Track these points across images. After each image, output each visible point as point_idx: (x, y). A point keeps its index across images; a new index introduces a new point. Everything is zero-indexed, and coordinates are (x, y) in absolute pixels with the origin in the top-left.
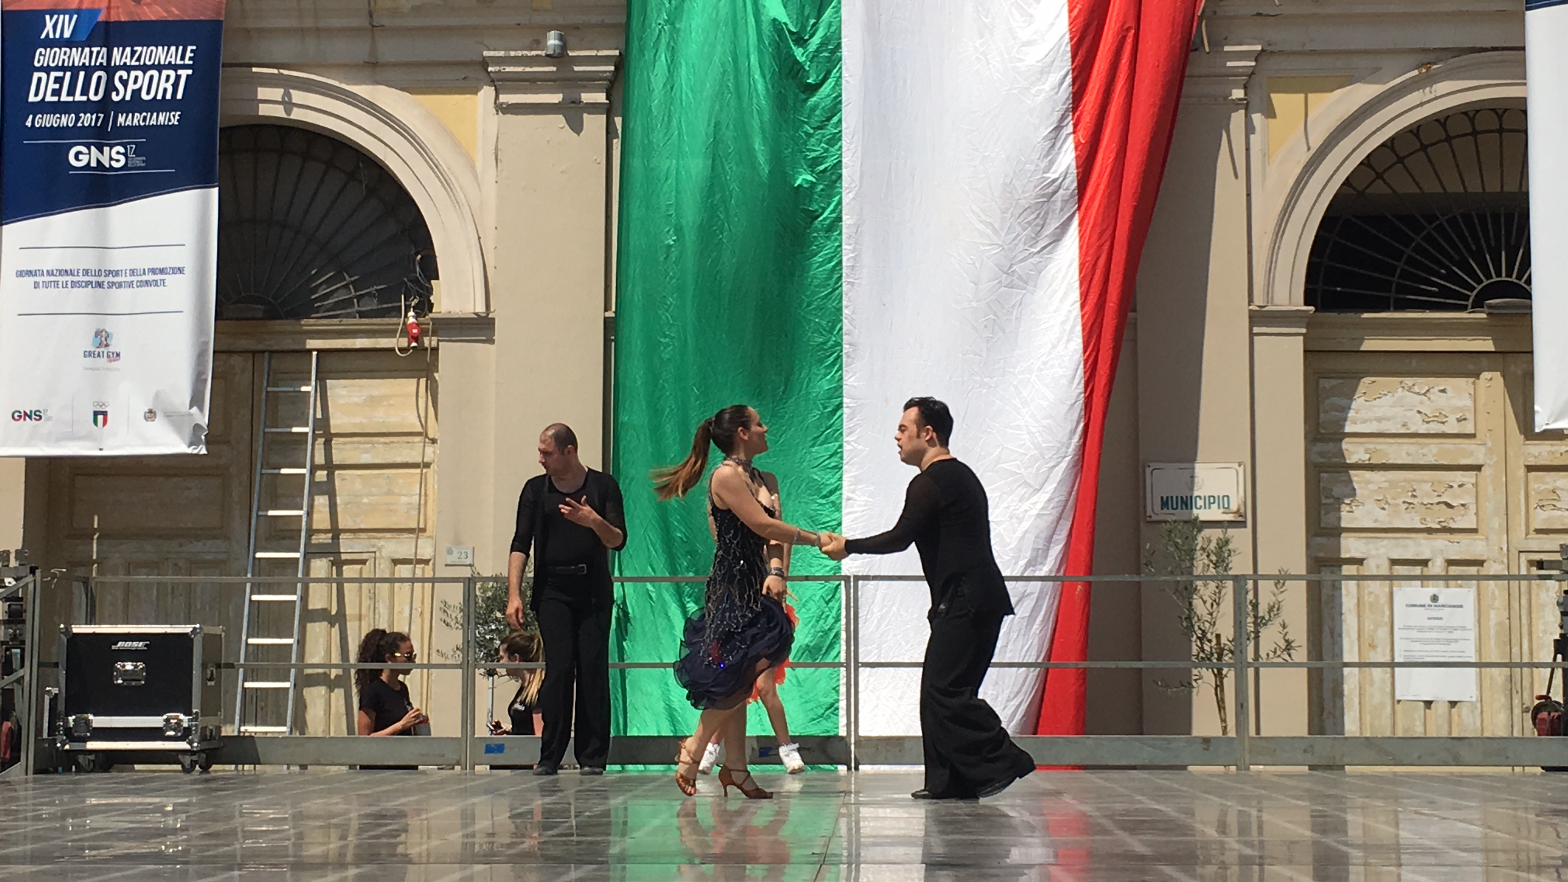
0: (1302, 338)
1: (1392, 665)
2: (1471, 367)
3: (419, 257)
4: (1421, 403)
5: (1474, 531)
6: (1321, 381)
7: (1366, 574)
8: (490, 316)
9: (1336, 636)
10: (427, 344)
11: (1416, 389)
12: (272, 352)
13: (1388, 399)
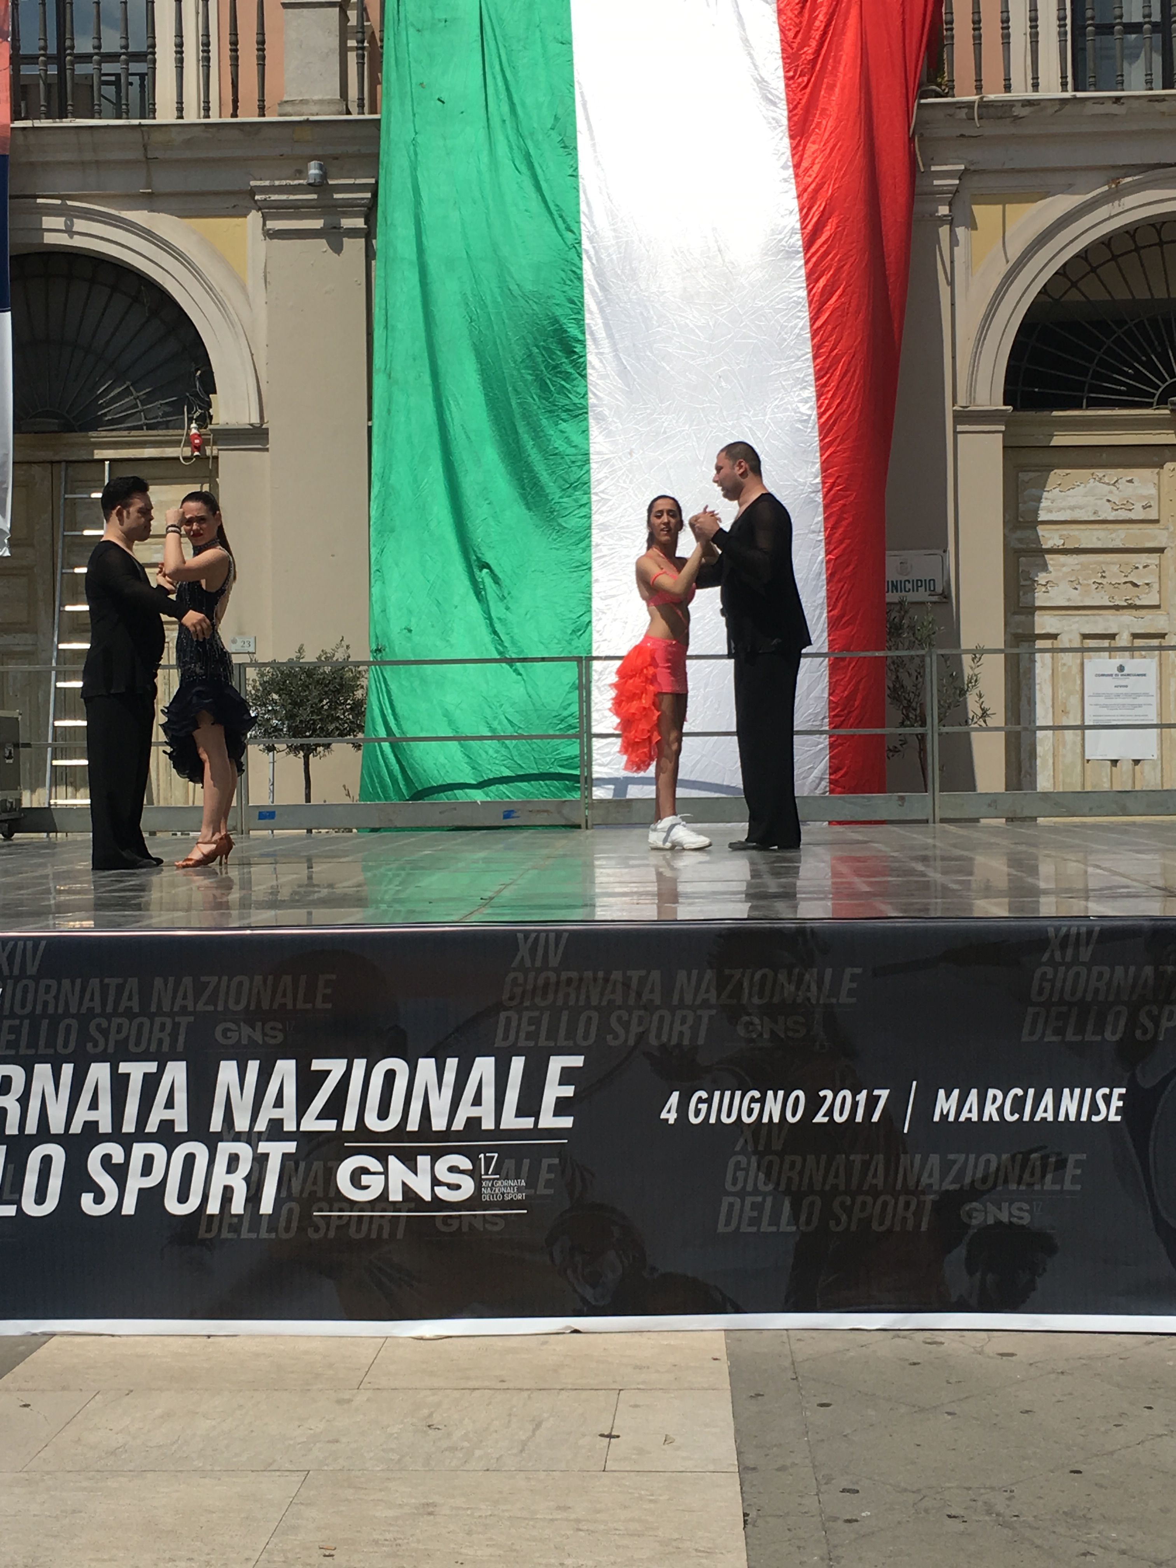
0: (1001, 435)
1: (1083, 727)
2: (1156, 459)
3: (199, 372)
4: (1111, 492)
5: (1158, 607)
6: (1020, 475)
7: (1061, 646)
8: (264, 426)
9: (1031, 702)
10: (208, 453)
11: (1106, 480)
12: (67, 462)
13: (1081, 490)
